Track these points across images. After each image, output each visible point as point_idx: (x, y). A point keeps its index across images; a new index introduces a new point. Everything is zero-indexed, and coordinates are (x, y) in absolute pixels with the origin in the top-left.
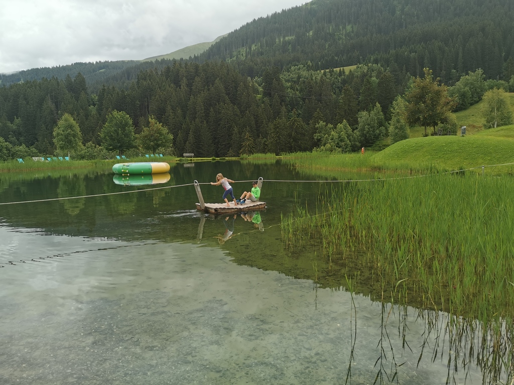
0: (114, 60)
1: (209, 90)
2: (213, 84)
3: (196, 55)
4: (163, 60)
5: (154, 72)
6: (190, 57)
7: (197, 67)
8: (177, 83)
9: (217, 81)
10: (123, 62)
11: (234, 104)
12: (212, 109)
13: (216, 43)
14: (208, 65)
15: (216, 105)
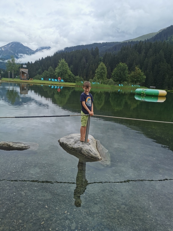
0: (110, 42)
1: (156, 55)
2: (158, 53)
3: (148, 39)
4: (132, 41)
5: (129, 47)
6: (145, 40)
7: (151, 44)
8: (140, 51)
9: (161, 51)
10: (114, 42)
11: (168, 63)
12: (156, 65)
13: (160, 33)
14: (157, 43)
15: (158, 63)
